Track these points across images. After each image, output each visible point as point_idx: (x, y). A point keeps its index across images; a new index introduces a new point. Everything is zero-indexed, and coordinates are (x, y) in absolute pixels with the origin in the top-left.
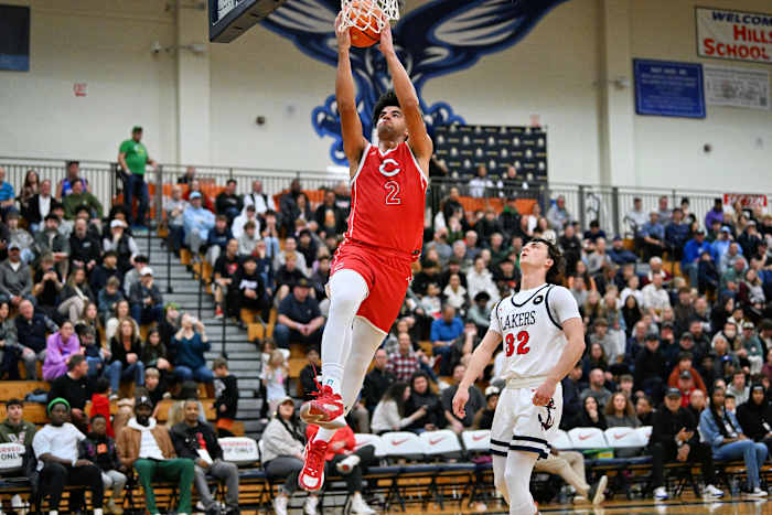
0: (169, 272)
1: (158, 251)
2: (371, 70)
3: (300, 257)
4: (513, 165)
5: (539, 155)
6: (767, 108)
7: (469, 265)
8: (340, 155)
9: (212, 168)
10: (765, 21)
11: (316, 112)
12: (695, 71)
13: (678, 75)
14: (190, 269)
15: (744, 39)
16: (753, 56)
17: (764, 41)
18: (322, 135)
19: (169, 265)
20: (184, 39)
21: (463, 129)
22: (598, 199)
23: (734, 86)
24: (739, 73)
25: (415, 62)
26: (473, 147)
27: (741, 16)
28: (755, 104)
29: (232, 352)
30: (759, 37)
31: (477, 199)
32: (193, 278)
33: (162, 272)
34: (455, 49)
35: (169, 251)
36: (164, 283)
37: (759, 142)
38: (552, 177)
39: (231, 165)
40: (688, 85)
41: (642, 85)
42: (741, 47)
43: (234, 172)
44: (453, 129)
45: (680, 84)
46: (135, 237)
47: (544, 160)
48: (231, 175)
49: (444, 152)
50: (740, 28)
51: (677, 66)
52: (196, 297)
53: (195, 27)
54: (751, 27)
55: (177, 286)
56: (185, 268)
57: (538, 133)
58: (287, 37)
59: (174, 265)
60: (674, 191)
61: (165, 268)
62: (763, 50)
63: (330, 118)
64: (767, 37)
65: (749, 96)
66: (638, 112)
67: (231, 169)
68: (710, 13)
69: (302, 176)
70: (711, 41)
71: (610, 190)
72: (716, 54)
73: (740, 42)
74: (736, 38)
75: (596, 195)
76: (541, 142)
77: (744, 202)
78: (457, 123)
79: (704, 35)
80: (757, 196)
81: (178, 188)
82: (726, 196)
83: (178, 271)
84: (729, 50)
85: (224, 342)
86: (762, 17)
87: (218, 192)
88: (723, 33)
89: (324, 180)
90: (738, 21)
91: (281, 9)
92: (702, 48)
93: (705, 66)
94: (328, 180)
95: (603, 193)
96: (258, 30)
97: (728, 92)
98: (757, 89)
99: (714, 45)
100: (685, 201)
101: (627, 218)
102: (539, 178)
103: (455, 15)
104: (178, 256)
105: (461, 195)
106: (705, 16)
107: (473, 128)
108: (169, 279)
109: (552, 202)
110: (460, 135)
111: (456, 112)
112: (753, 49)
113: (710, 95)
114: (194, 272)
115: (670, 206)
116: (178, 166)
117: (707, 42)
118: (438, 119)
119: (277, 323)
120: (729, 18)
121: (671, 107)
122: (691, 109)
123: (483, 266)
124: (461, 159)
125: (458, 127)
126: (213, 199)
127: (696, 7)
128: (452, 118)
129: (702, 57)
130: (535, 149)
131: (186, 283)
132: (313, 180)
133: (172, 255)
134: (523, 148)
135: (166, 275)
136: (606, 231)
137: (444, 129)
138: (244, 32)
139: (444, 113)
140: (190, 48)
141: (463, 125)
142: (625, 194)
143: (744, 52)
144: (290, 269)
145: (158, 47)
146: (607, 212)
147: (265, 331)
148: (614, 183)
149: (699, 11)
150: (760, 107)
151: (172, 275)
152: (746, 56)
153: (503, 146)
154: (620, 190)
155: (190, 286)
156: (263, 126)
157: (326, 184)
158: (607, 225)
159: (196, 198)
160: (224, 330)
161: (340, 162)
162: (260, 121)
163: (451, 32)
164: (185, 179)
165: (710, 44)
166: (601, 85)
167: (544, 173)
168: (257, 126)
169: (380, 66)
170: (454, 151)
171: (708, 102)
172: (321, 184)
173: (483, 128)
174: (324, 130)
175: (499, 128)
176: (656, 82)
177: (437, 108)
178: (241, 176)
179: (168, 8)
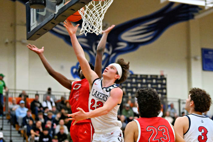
0: (11, 133)
1: (6, 125)
2: (95, 51)
3: (66, 128)
5: (164, 86)
9: (29, 91)
11: (72, 68)
14: (19, 132)
19: (11, 131)
20: (18, 38)
21: (133, 76)
25: (113, 48)
26: (137, 83)
32: (21, 136)
34: (130, 44)
35: (11, 125)
36: (9, 138)
38: (169, 95)
39: (37, 90)
41: (205, 59)
47: (166, 89)
49: (125, 85)
53: (22, 32)
56: (17, 132)
57: (163, 78)
58: (61, 38)
59: (13, 131)
61: (9, 132)
63: (78, 71)
66: (204, 69)
67: (37, 91)
76: (164, 81)
78: (130, 73)
83: (15, 133)
87: (32, 101)
91: (58, 26)
96: (48, 34)
102: (164, 96)
104: (15, 127)
107: (137, 75)
109: (169, 106)
110: (131, 78)
114: (21, 134)
116: (15, 90)
124: (132, 88)
125: (130, 75)
126: (30, 104)
130: (162, 84)
131: (18, 138)
133: (12, 127)
134: (157, 84)
135: (9, 135)
138: (40, 36)
140: (20, 41)
141: (132, 74)
144: (62, 133)
145: (7, 41)
151: (12, 135)
155: (20, 139)
159: (22, 103)
163: (127, 36)
166: (188, 59)
167: (166, 94)
170: (129, 85)
173: (141, 75)
174: (76, 75)
175: (147, 76)
178: (41, 94)
179: (11, 25)
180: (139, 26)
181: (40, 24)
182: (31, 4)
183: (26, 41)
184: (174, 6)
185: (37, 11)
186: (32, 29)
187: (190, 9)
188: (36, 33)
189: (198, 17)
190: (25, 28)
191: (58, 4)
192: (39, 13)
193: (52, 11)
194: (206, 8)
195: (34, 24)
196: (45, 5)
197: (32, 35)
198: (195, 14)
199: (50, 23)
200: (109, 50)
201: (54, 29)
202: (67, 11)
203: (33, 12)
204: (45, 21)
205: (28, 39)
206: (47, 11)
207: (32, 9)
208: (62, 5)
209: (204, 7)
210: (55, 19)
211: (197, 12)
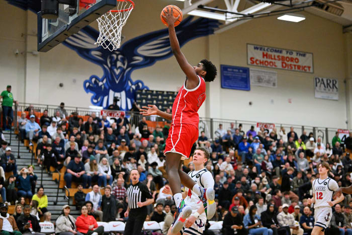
0: (19, 149)
1: (14, 140)
2: (109, 65)
3: (76, 144)
4: (169, 108)
6: (276, 87)
7: (149, 150)
8: (95, 101)
9: (39, 105)
10: (276, 51)
11: (85, 82)
12: (246, 71)
13: (239, 72)
14: (28, 148)
15: (267, 58)
16: (270, 65)
17: (275, 59)
18: (87, 92)
19: (19, 146)
20: (29, 49)
21: (148, 92)
22: (204, 123)
23: (262, 77)
24: (264, 72)
25: (128, 63)
27: (266, 48)
28: (271, 86)
29: (45, 185)
30: (273, 57)
31: (154, 122)
32: (29, 152)
33: (16, 149)
34: (146, 58)
36: (17, 154)
37: (272, 101)
39: (48, 104)
40: (243, 76)
41: (224, 76)
42: (266, 61)
43: (49, 107)
44: (144, 91)
45: (240, 76)
46: (4, 134)
48: (47, 108)
49: (140, 101)
50: (265, 53)
51: (239, 68)
52: (31, 160)
53: (33, 43)
54: (269, 53)
55: (22, 156)
56: (26, 148)
58: (74, 50)
59: (21, 146)
60: (236, 121)
61: (17, 148)
62: (275, 63)
63: (91, 85)
64: (276, 58)
65: (268, 82)
66: (222, 87)
67: (48, 106)
68: (253, 47)
69: (78, 109)
70: (253, 58)
71: (209, 120)
72: (255, 64)
73: (265, 59)
74: (263, 57)
75: (204, 122)
77: (265, 127)
78: (146, 89)
79: (250, 56)
80: (271, 124)
81: (24, 113)
82: (258, 124)
83: (23, 149)
84: (260, 62)
85: (42, 180)
86: (274, 49)
87: (42, 115)
88: (258, 55)
89: (88, 112)
90: (264, 50)
91: (71, 37)
92: (249, 62)
93: (251, 69)
94: (90, 112)
95: (206, 121)
96: (61, 45)
97: (260, 80)
98: (271, 79)
99: (254, 60)
100: (241, 125)
101: (216, 132)
103: (147, 43)
104: (23, 142)
105: (146, 120)
106: (251, 48)
107: (153, 91)
108: (19, 152)
110: (147, 94)
111: (145, 84)
112: (270, 62)
113: (252, 82)
114: (30, 150)
115: (234, 127)
116: (25, 103)
117: (251, 59)
118: (138, 87)
119: (66, 172)
120: (261, 49)
121: (235, 85)
122: (243, 86)
123: (154, 150)
125: (146, 91)
126: (39, 118)
127: (247, 44)
128: (144, 87)
129: (249, 65)
131: (26, 154)
132: (83, 111)
133: (20, 142)
135: (17, 151)
136: (207, 137)
137: (139, 91)
139: (140, 84)
140: (32, 53)
141: (148, 90)
142: (216, 122)
143: (266, 63)
144: (72, 150)
145: (17, 52)
146: (208, 129)
147: (60, 176)
148: (211, 117)
149: (249, 46)
150: (272, 87)
151: (20, 151)
152: (268, 65)
153: (165, 100)
154: (214, 120)
155: (28, 156)
156: (63, 87)
157: (89, 113)
158: (208, 135)
159: (33, 118)
160: (42, 175)
161: (95, 104)
162: (61, 85)
163: (144, 50)
164: (28, 110)
165: (253, 59)
168: (59, 87)
169: (113, 64)
170: (144, 101)
171: (251, 84)
172: (86, 113)
173: (157, 91)
174: (88, 90)
175: (163, 92)
176: (230, 75)
177: (137, 83)
178: (52, 109)
179: (22, 35)
180: (156, 40)
181: (52, 35)
182: (43, 14)
183: (38, 53)
184: (193, 20)
185: (49, 21)
186: (43, 40)
187: (210, 24)
188: (48, 44)
189: (217, 32)
190: (36, 39)
191: (71, 15)
192: (51, 23)
193: (65, 22)
194: (227, 23)
195: (46, 35)
196: (57, 15)
197: (44, 47)
198: (215, 29)
199: (62, 34)
200: (124, 64)
201: (67, 40)
202: (81, 22)
203: (45, 22)
204: (58, 32)
205: (38, 51)
206: (60, 21)
207: (44, 19)
208: (76, 16)
209: (224, 22)
210: (68, 31)
211: (217, 26)
